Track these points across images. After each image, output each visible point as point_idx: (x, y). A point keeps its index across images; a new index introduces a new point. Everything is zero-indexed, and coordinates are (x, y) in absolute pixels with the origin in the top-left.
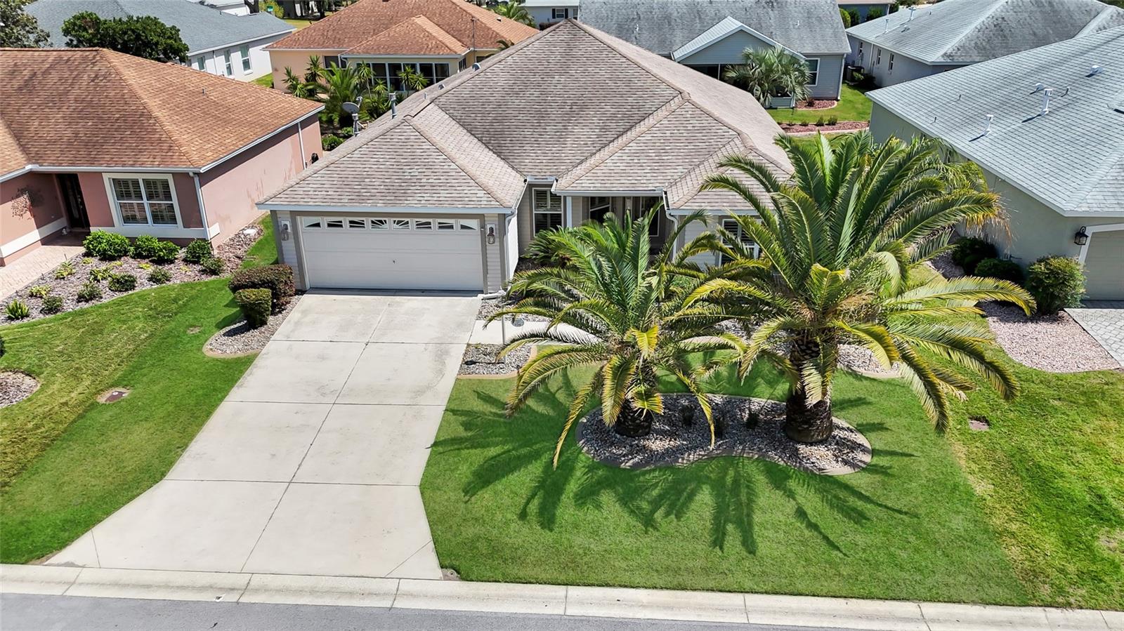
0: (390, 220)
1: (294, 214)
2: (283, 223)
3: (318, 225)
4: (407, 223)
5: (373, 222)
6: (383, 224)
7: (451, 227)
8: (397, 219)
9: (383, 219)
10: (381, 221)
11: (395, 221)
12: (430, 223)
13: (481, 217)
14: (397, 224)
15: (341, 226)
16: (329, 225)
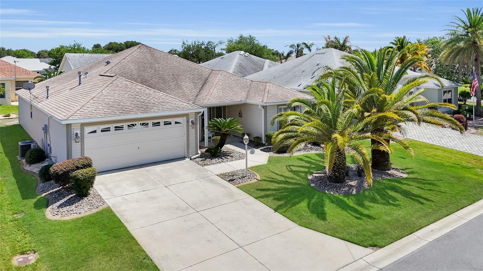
0: (138, 123)
1: (83, 125)
2: (75, 132)
3: (95, 132)
4: (148, 124)
5: (128, 126)
6: (134, 126)
7: (170, 123)
8: (142, 122)
9: (134, 123)
10: (133, 125)
11: (141, 124)
12: (159, 123)
13: (187, 115)
14: (142, 125)
15: (109, 130)
16: (102, 131)
